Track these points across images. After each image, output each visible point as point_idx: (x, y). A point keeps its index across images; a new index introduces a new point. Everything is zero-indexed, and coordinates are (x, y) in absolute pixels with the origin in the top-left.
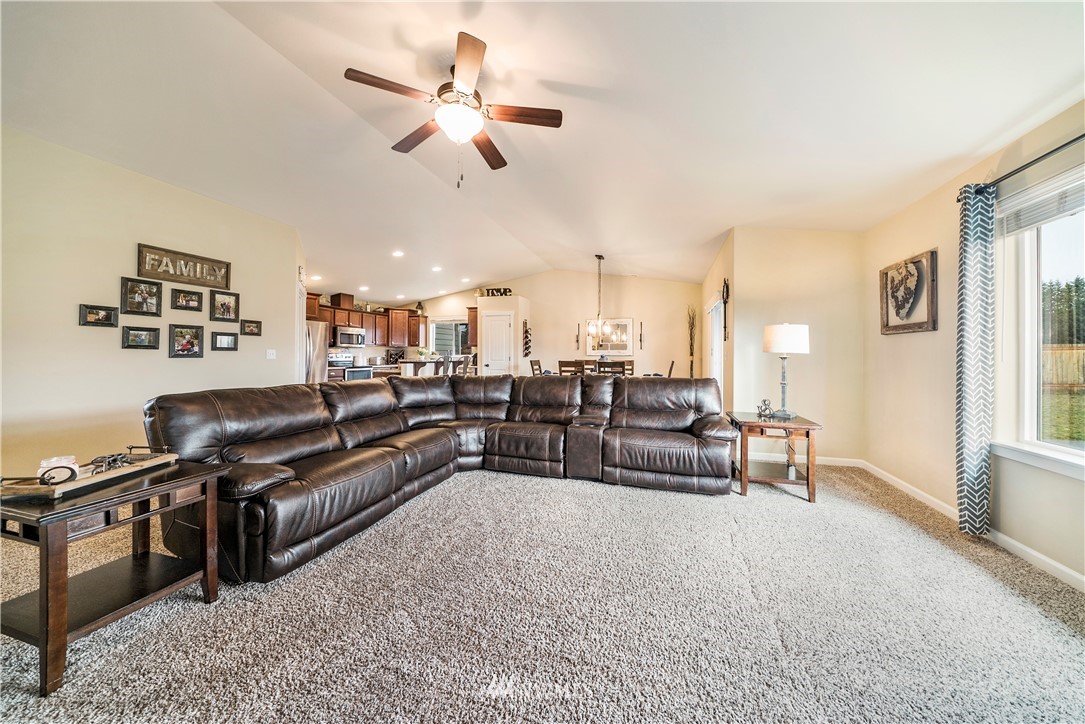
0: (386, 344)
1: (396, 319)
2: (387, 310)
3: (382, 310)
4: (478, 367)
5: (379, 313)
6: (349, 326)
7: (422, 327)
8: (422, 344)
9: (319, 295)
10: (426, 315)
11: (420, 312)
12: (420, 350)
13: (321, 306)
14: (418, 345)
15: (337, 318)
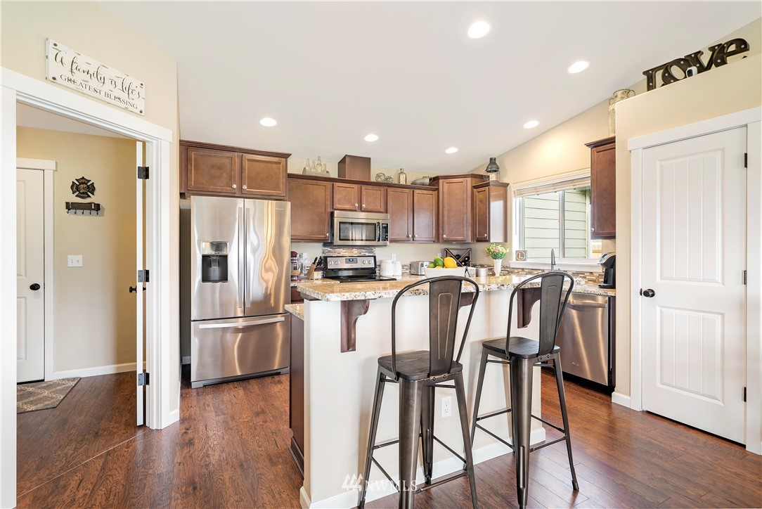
0: (438, 239)
1: (450, 193)
2: (435, 180)
3: (427, 181)
4: (620, 292)
5: (422, 187)
6: (361, 210)
7: (496, 207)
8: (496, 235)
9: (286, 156)
10: (505, 181)
11: (493, 177)
12: (493, 248)
13: (291, 176)
14: (487, 240)
15: (336, 197)
